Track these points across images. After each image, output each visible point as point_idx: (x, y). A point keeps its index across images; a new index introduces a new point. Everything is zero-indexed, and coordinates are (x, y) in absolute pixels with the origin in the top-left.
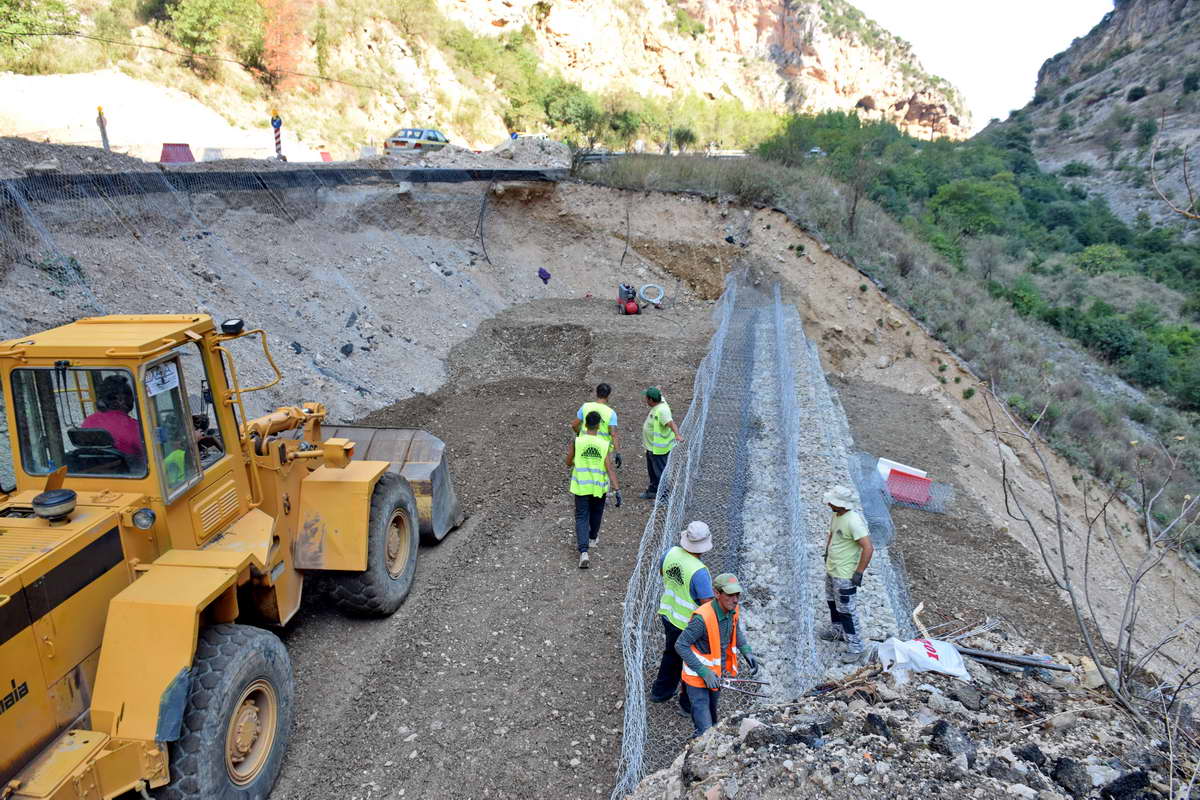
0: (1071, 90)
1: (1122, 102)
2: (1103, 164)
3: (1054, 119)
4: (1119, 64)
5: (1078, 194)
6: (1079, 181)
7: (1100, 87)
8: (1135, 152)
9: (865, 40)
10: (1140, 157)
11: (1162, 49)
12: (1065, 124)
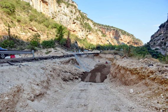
0: (155, 39)
1: (161, 40)
2: (160, 48)
3: (153, 43)
4: (160, 36)
5: (157, 52)
6: (157, 50)
7: (158, 39)
8: (164, 46)
9: (127, 35)
10: (165, 47)
11: (166, 33)
12: (154, 44)
